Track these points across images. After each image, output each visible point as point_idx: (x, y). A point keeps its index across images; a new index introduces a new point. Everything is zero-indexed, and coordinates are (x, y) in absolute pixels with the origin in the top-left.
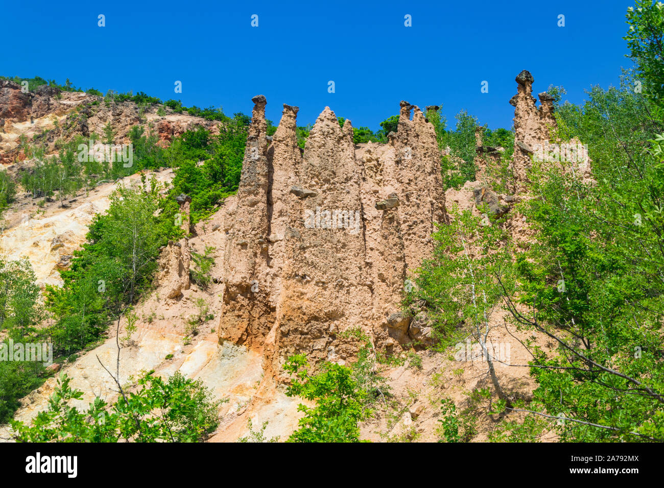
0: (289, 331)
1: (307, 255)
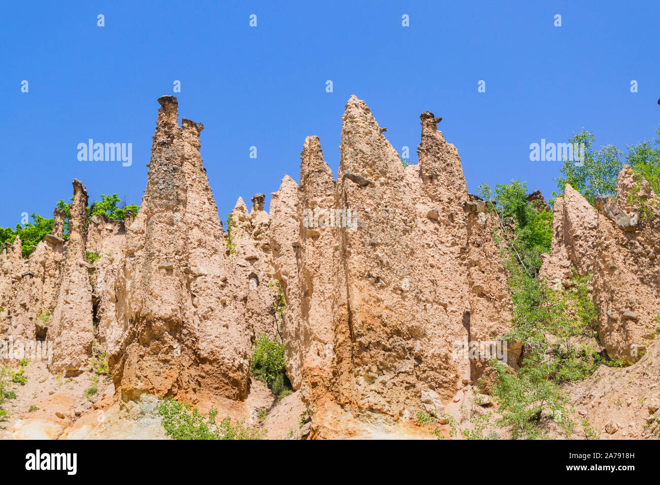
0: (370, 343)
1: (379, 253)
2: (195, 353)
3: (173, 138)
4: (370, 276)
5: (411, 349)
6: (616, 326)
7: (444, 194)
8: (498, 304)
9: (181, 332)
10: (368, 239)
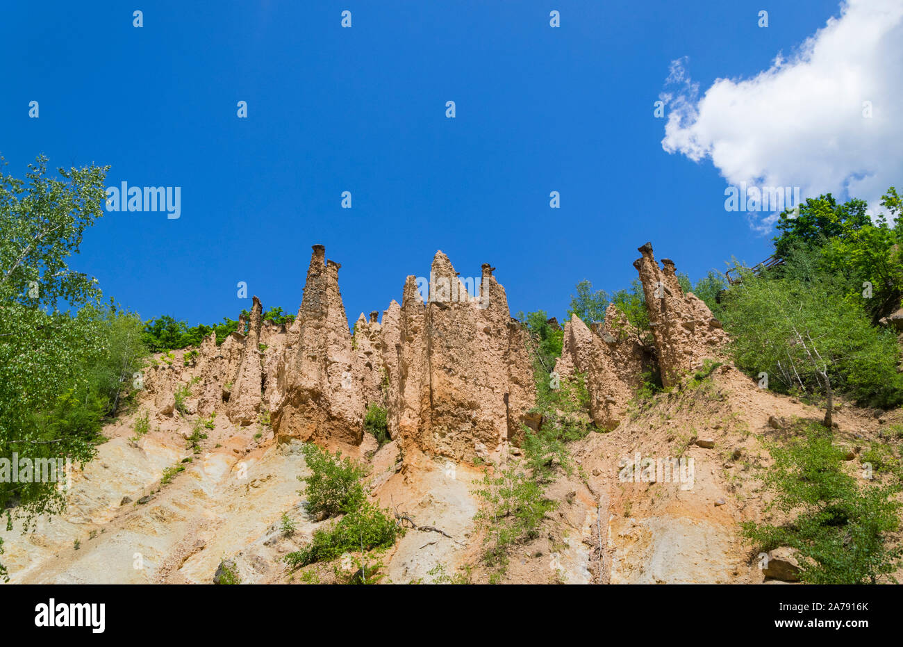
0: (443, 411)
1: (451, 352)
2: (328, 413)
3: (321, 272)
4: (445, 367)
5: (470, 416)
6: (602, 406)
7: (495, 316)
8: (527, 389)
9: (320, 399)
10: (445, 344)
